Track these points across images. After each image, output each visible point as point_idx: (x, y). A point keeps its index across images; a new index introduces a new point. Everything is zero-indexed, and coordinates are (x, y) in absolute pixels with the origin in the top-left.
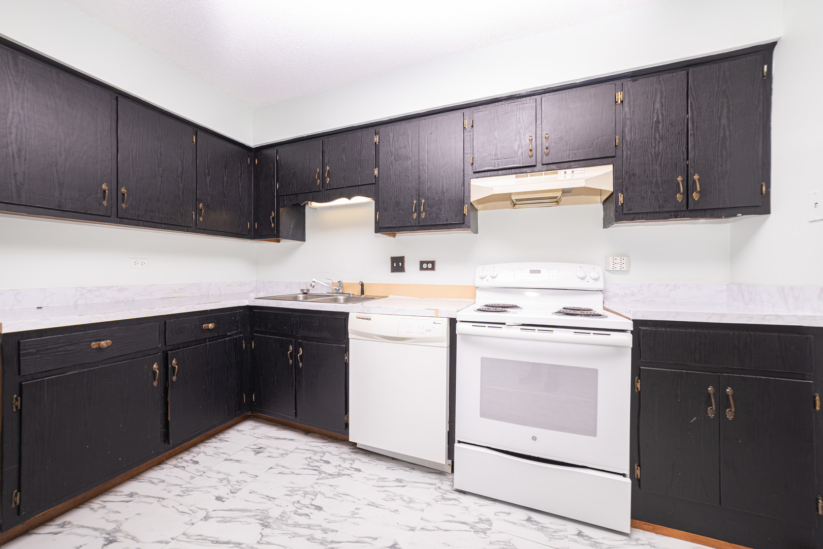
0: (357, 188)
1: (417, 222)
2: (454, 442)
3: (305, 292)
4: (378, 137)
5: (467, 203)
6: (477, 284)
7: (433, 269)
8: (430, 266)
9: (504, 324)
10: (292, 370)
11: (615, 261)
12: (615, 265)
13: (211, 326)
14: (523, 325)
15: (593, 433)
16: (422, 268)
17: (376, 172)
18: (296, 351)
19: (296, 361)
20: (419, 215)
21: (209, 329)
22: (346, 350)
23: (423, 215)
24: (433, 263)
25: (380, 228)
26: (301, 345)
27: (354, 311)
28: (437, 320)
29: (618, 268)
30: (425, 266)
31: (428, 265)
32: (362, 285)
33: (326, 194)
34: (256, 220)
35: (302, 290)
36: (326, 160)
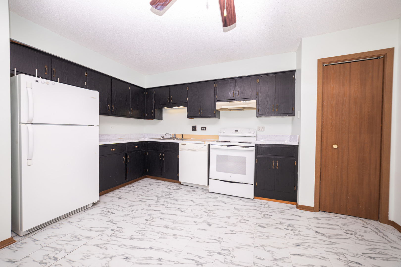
0: (181, 104)
1: (200, 115)
2: (209, 179)
3: (163, 137)
4: (188, 88)
5: (215, 110)
6: (219, 135)
7: (205, 130)
8: (205, 129)
9: (223, 145)
10: (161, 161)
11: (260, 128)
12: (260, 129)
13: (137, 147)
14: (228, 145)
15: (245, 174)
16: (202, 130)
17: (187, 99)
18: (162, 155)
19: (162, 158)
20: (201, 113)
21: (136, 148)
22: (178, 154)
23: (202, 113)
24: (205, 128)
25: (188, 117)
26: (163, 153)
27: (180, 142)
28: (205, 145)
29: (261, 130)
30: (203, 129)
31: (204, 129)
32: (182, 135)
33: (170, 106)
34: (146, 113)
35: (162, 137)
36: (171, 94)
